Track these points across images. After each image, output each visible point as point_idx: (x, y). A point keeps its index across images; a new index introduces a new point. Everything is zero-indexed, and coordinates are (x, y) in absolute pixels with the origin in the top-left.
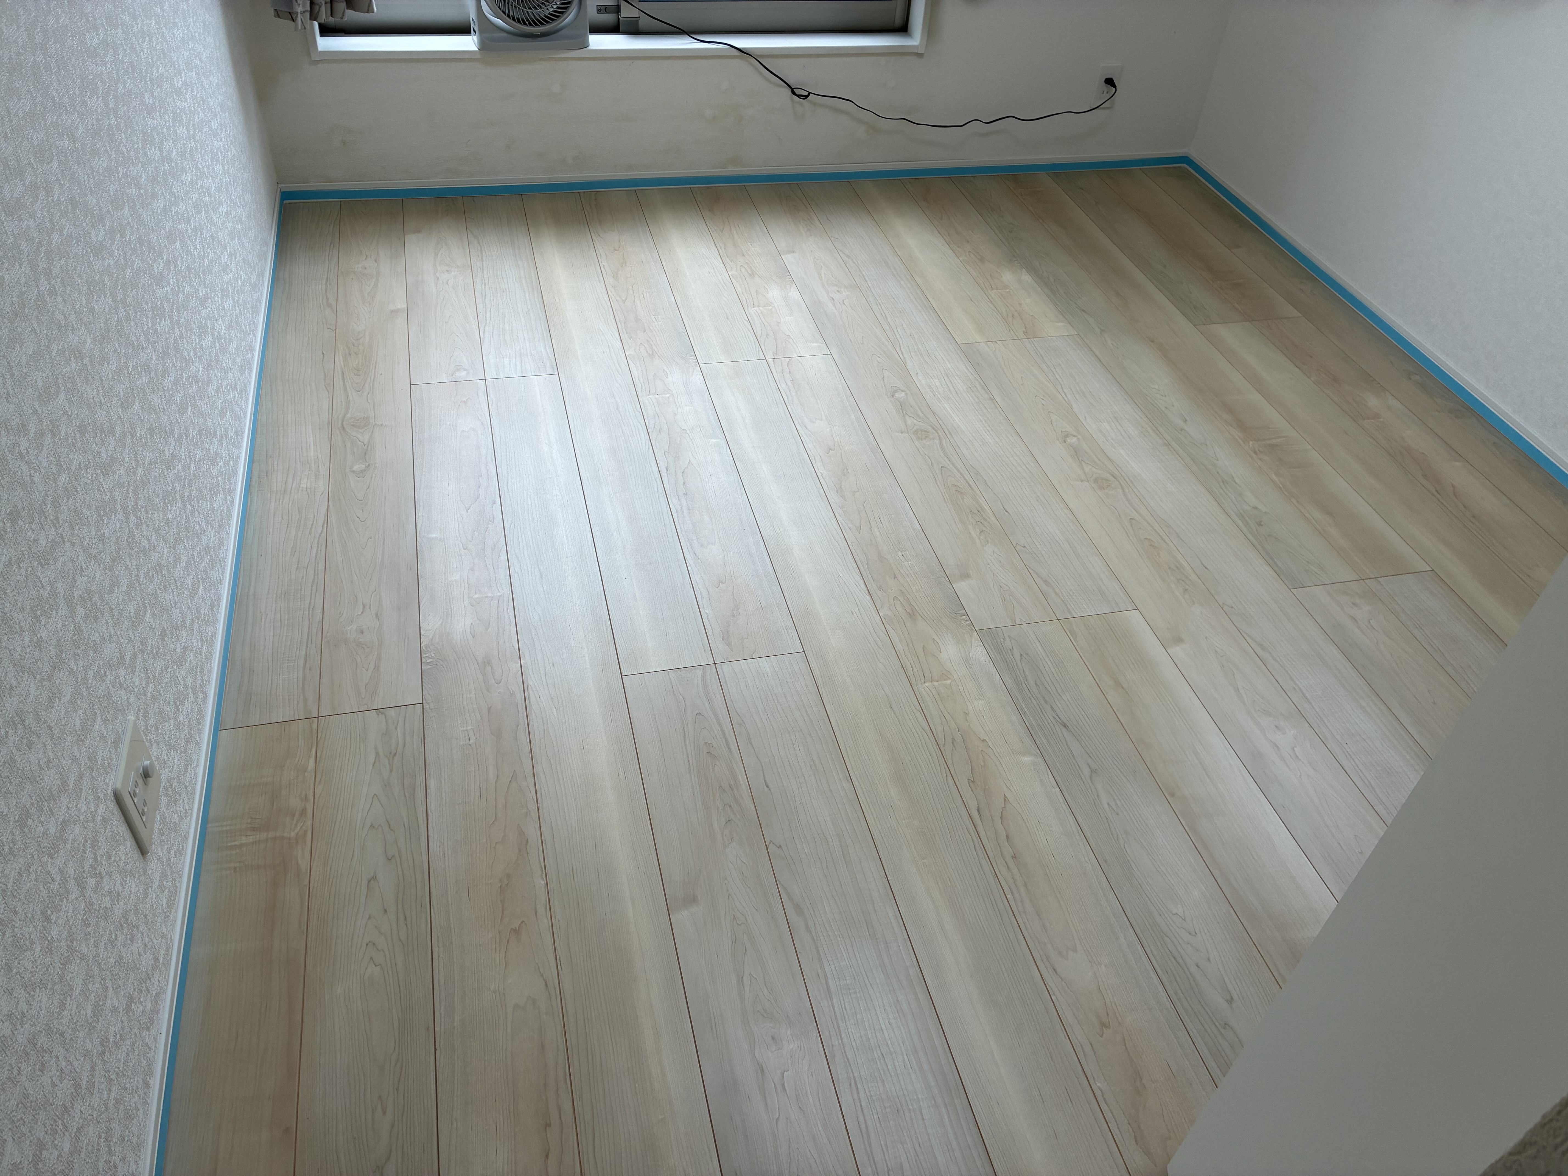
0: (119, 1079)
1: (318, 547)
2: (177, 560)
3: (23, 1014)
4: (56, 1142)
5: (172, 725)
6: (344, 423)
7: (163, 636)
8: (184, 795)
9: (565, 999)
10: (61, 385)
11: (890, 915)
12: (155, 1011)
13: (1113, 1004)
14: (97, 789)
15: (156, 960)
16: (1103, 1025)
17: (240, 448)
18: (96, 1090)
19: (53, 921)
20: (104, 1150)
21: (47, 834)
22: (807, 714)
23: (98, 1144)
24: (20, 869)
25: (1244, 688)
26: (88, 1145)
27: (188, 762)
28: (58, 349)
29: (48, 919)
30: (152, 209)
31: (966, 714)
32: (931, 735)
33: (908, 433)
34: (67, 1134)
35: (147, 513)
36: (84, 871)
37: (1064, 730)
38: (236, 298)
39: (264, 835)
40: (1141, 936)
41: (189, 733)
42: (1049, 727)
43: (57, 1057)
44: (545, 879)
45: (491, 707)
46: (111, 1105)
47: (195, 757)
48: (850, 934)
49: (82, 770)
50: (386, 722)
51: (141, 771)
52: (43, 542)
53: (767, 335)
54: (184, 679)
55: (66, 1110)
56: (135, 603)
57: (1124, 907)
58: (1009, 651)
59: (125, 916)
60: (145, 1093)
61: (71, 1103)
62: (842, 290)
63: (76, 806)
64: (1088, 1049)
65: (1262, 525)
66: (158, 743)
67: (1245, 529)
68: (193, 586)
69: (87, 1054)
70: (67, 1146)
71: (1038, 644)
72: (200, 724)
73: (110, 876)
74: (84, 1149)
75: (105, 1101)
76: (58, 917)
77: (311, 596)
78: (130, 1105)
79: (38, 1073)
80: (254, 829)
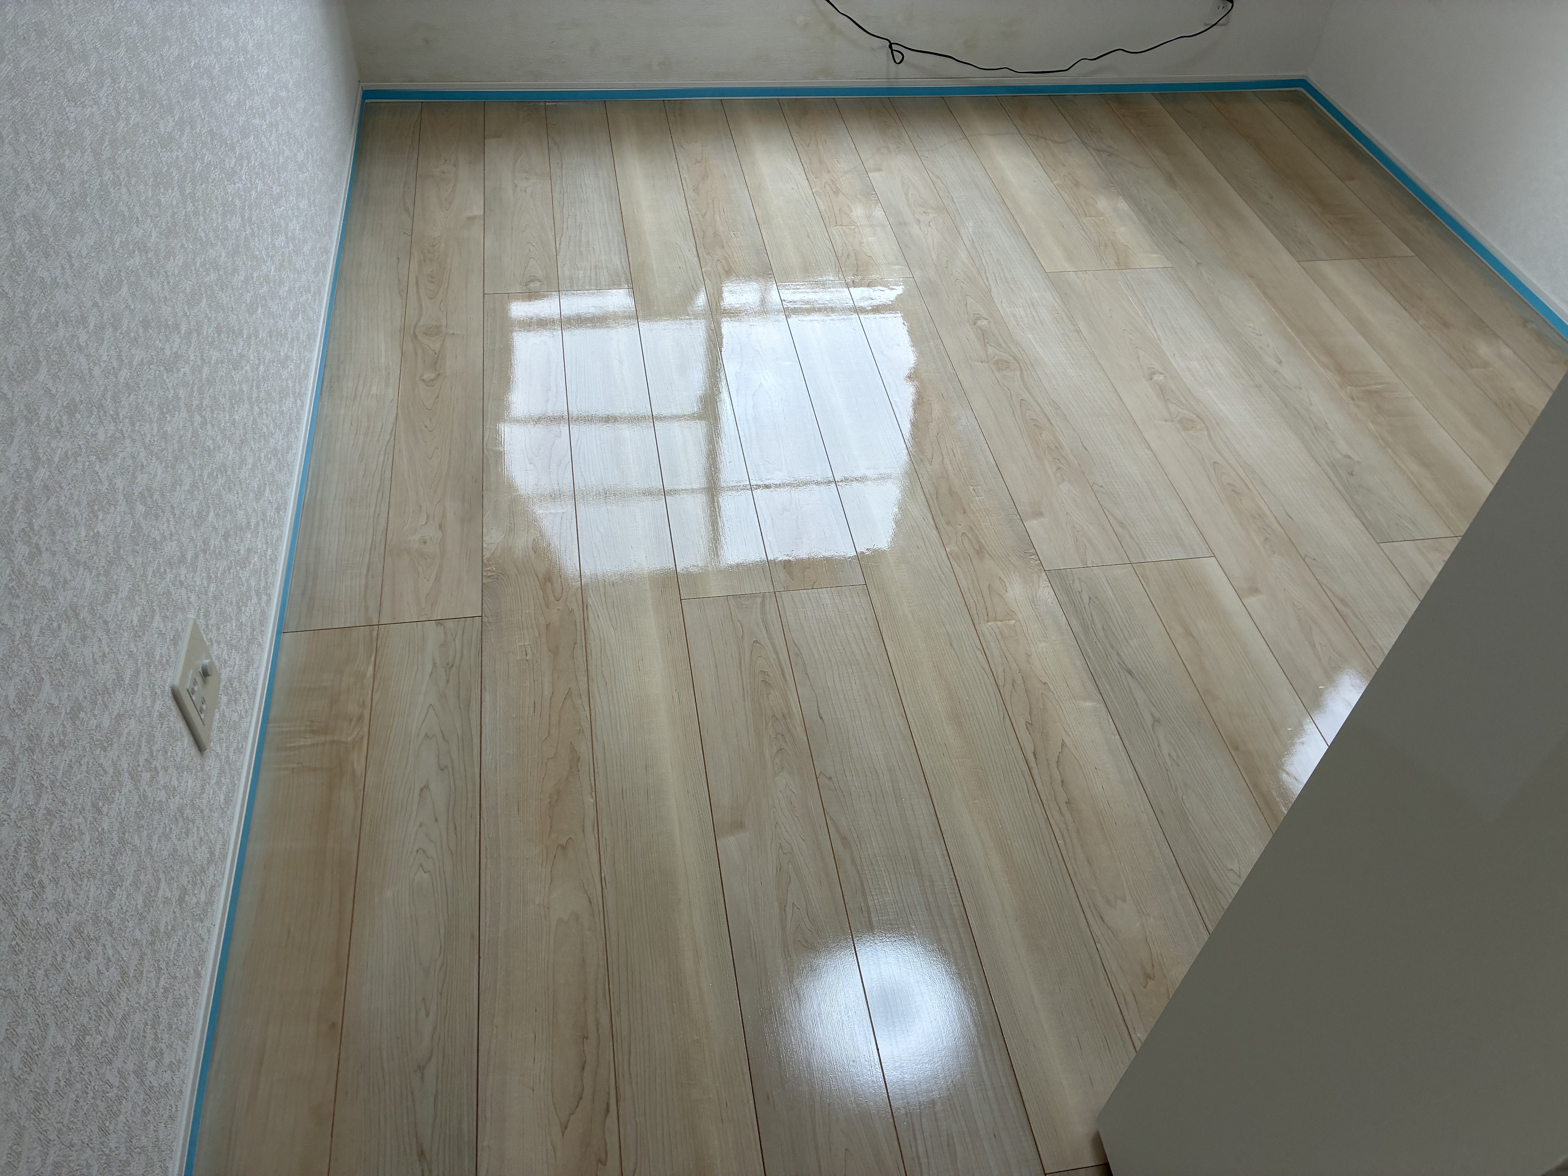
0: (169, 969)
1: (385, 455)
2: (243, 462)
3: (69, 902)
4: (100, 1028)
5: (234, 625)
6: (416, 330)
7: (226, 536)
8: (245, 696)
9: (608, 918)
10: (123, 278)
11: (938, 853)
12: (210, 903)
13: (1159, 955)
14: (154, 685)
15: (212, 854)
16: (1148, 977)
17: (311, 351)
18: (144, 978)
19: (105, 813)
20: (150, 1036)
21: (100, 728)
22: (866, 648)
23: (144, 1031)
24: (71, 761)
25: (1320, 643)
26: (133, 1031)
27: (250, 663)
28: (121, 241)
29: (99, 811)
30: (225, 101)
31: (1028, 655)
32: (990, 674)
33: (988, 363)
34: (112, 1021)
35: (213, 412)
36: (139, 765)
37: (1129, 677)
38: (312, 198)
39: (322, 739)
40: (1193, 889)
41: (252, 634)
42: (1114, 673)
43: (104, 946)
44: (594, 797)
45: (549, 624)
46: (159, 994)
47: (257, 658)
48: (896, 870)
49: (139, 665)
50: (445, 633)
51: (200, 670)
52: (101, 437)
53: (848, 255)
54: (247, 581)
55: (112, 998)
56: (197, 502)
57: (1177, 860)
58: (1078, 594)
59: (181, 810)
60: (196, 983)
61: (118, 991)
62: (930, 211)
63: (132, 701)
64: (1130, 998)
65: (1352, 475)
66: (219, 643)
67: (1334, 478)
68: (259, 488)
69: (136, 943)
70: (111, 1032)
71: (1109, 588)
72: (263, 626)
73: (166, 771)
74: (129, 1036)
75: (152, 990)
76: (109, 809)
77: (376, 504)
78: (180, 995)
79: (84, 960)
80: (313, 732)
